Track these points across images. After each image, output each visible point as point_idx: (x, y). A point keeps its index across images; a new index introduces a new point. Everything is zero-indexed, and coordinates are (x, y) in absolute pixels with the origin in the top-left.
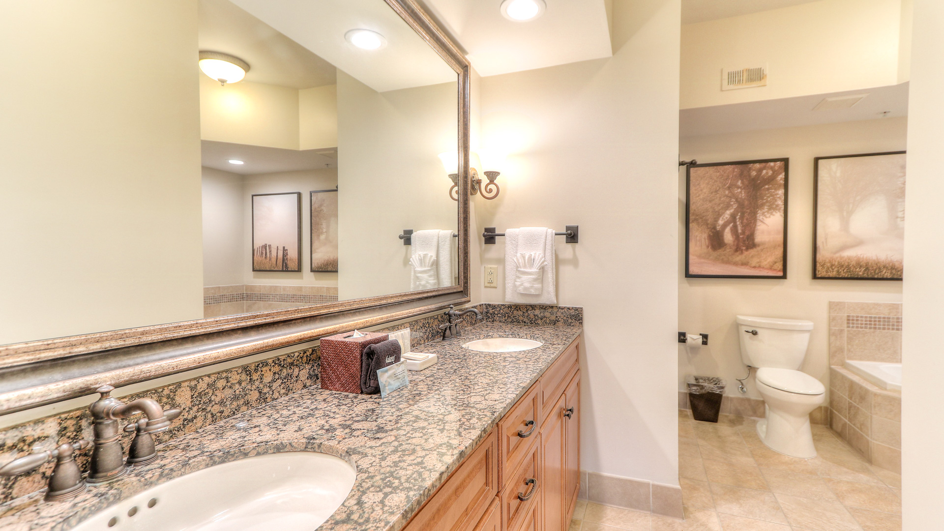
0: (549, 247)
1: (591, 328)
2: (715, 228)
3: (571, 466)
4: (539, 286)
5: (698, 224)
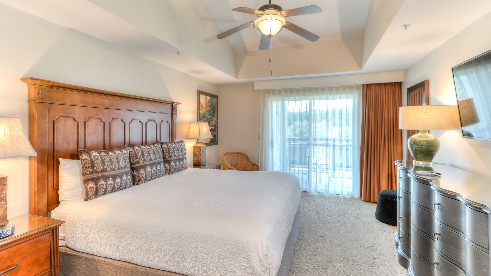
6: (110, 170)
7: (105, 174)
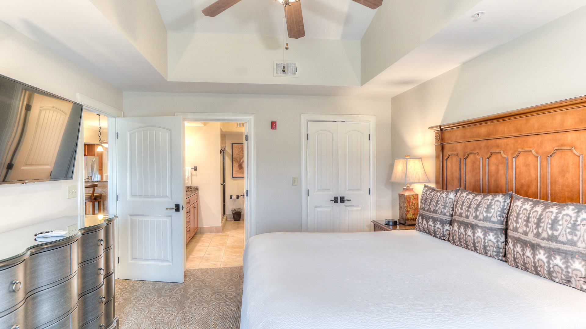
0: (190, 172)
1: (200, 192)
2: (240, 163)
3: (196, 226)
4: (187, 181)
5: (235, 161)
6: (440, 213)
7: (434, 215)
